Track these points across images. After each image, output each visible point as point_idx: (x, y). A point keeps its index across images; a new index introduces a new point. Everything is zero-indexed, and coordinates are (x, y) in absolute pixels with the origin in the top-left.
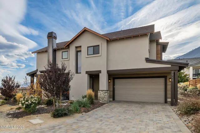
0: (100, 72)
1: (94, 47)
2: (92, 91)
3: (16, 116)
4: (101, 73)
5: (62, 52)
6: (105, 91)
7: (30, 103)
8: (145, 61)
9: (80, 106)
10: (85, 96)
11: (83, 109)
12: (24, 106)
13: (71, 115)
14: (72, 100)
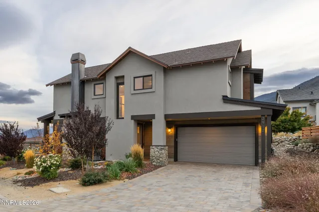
0: (153, 116)
1: (145, 78)
2: (140, 147)
3: (28, 183)
4: (154, 119)
5: (95, 85)
6: (162, 146)
7: (49, 164)
8: (222, 101)
9: (120, 170)
10: (130, 155)
11: (125, 175)
12: (41, 169)
13: (108, 182)
14: (108, 161)
